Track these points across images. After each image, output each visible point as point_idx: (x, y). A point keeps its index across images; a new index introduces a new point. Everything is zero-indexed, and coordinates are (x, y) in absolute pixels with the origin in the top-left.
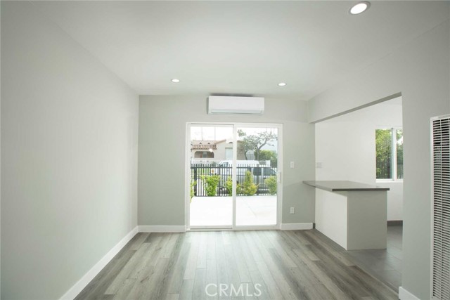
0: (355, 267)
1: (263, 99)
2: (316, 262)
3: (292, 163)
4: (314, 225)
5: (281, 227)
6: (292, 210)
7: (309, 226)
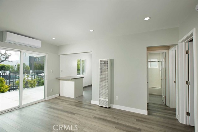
0: (79, 101)
1: (41, 41)
2: (68, 104)
3: (51, 71)
4: (60, 94)
5: (47, 99)
6: (51, 90)
7: (58, 95)
